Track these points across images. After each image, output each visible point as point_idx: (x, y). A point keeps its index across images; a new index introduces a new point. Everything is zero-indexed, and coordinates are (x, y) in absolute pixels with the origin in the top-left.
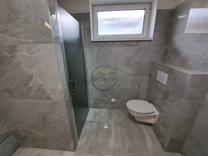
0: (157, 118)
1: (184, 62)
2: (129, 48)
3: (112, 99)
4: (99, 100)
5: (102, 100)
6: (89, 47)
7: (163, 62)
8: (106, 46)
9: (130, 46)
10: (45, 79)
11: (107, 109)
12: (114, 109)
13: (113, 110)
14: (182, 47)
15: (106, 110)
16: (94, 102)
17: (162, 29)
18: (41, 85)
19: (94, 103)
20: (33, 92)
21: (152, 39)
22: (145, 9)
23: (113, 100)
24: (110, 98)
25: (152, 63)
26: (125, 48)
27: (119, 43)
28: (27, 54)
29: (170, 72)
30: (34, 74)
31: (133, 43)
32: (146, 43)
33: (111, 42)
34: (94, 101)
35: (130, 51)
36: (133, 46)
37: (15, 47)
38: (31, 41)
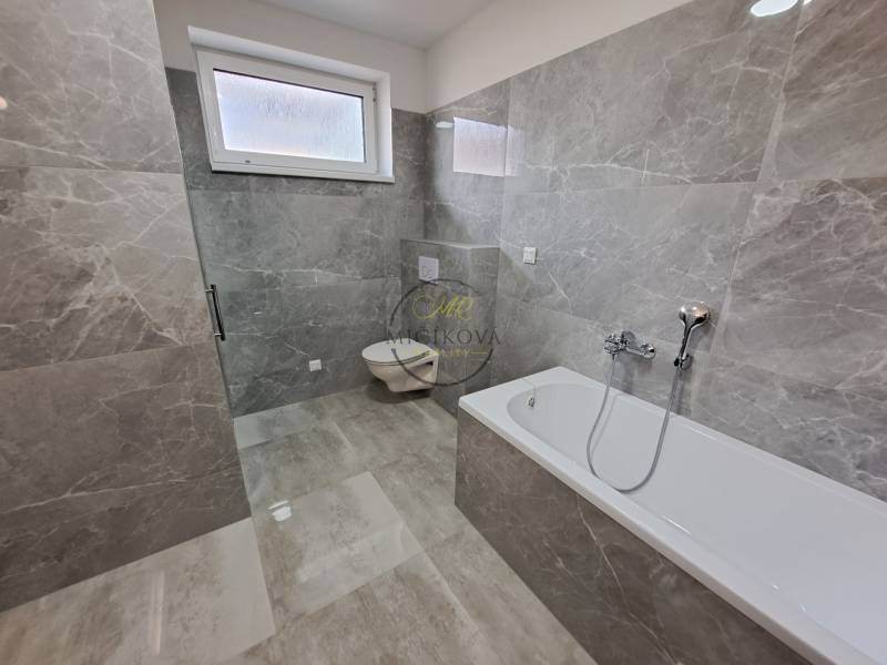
0: (436, 364)
1: (460, 235)
2: (341, 198)
3: (311, 363)
4: (268, 376)
5: (276, 373)
6: (207, 188)
7: (426, 237)
8: (270, 189)
9: (341, 194)
10: (143, 277)
11: (300, 400)
12: (324, 395)
13: (321, 398)
14: (453, 202)
15: (297, 405)
16: (249, 387)
17: (410, 158)
18: (123, 299)
19: (247, 393)
20: (88, 328)
21: (393, 181)
22: (362, 97)
23: (315, 365)
24: (305, 361)
25: (402, 240)
26: (330, 198)
27: (310, 182)
28: (70, 198)
29: (441, 254)
30: (98, 266)
31: (348, 186)
32: (379, 188)
33: (283, 180)
34: (246, 385)
35: (346, 209)
36: (349, 193)
37: (23, 171)
38: (97, 160)
